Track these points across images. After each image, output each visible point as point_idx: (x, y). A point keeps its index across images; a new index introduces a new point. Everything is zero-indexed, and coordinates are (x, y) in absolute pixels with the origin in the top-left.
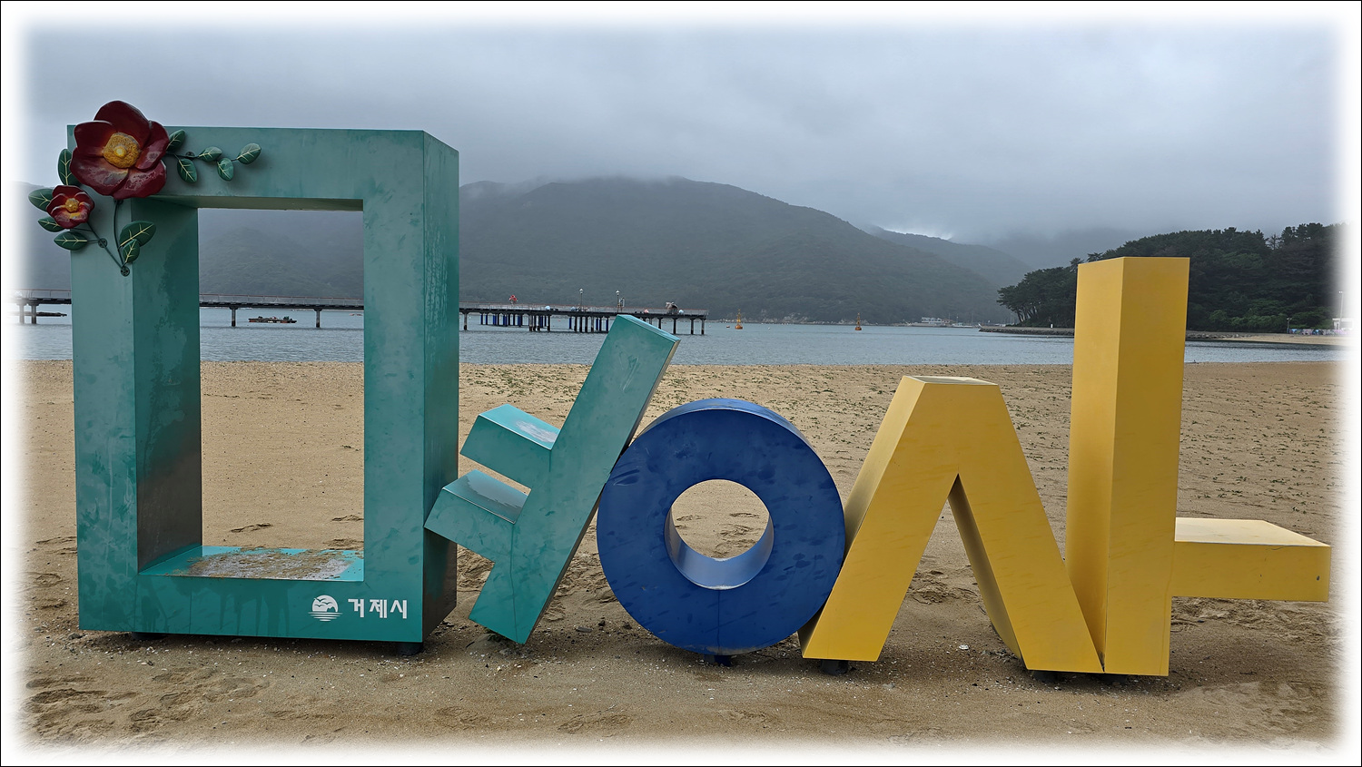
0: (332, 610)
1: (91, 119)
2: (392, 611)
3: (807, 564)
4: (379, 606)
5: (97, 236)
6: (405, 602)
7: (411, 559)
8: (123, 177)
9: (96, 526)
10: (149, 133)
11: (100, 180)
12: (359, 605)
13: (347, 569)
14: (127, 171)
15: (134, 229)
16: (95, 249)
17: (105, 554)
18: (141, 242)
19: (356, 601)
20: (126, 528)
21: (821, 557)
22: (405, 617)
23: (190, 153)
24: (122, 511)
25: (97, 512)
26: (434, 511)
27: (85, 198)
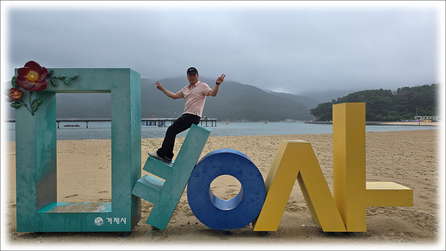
0: (101, 222)
1: (23, 67)
2: (121, 221)
3: (254, 201)
4: (117, 220)
5: (24, 104)
6: (125, 218)
7: (127, 204)
8: (34, 84)
9: (23, 197)
10: (42, 71)
11: (26, 86)
12: (110, 220)
13: (106, 208)
14: (34, 83)
15: (36, 101)
16: (23, 108)
17: (25, 207)
18: (39, 105)
19: (109, 219)
20: (33, 197)
21: (258, 198)
22: (125, 223)
23: (55, 77)
24: (31, 192)
25: (23, 193)
26: (134, 188)
27: (20, 91)
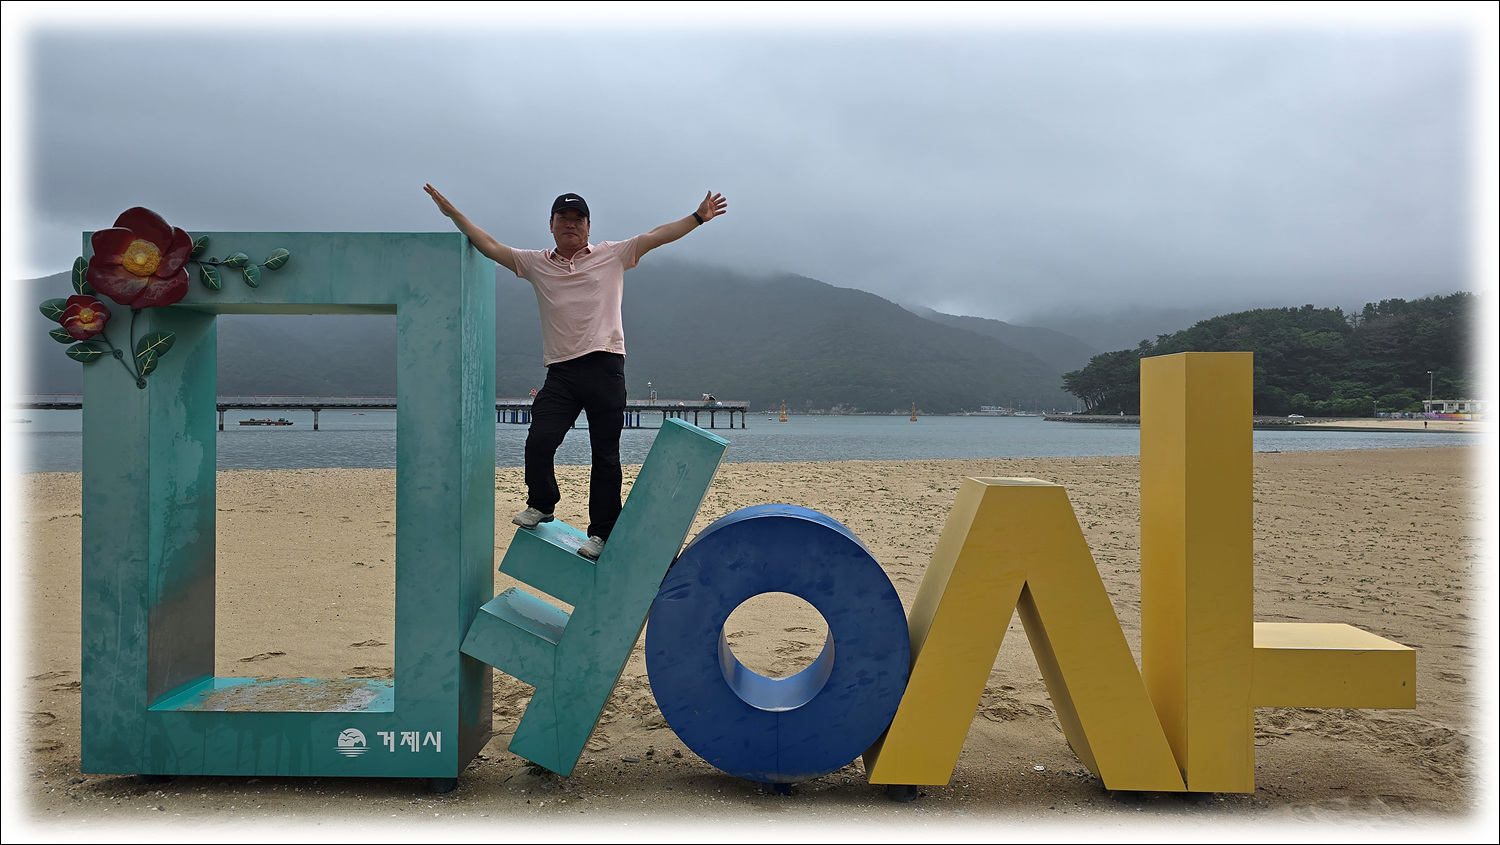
0: (361, 743)
1: (110, 227)
2: (425, 744)
3: (871, 681)
4: (411, 739)
5: (112, 348)
6: (439, 734)
7: (445, 686)
8: (144, 284)
9: (102, 658)
10: (171, 241)
11: (119, 289)
12: (388, 738)
13: (377, 698)
14: (147, 280)
15: (152, 338)
16: (109, 361)
17: (111, 689)
18: (160, 352)
19: (385, 734)
20: (136, 659)
21: (885, 673)
22: (439, 750)
23: (214, 259)
24: (132, 641)
25: (104, 643)
26: (471, 633)
27: (100, 307)
